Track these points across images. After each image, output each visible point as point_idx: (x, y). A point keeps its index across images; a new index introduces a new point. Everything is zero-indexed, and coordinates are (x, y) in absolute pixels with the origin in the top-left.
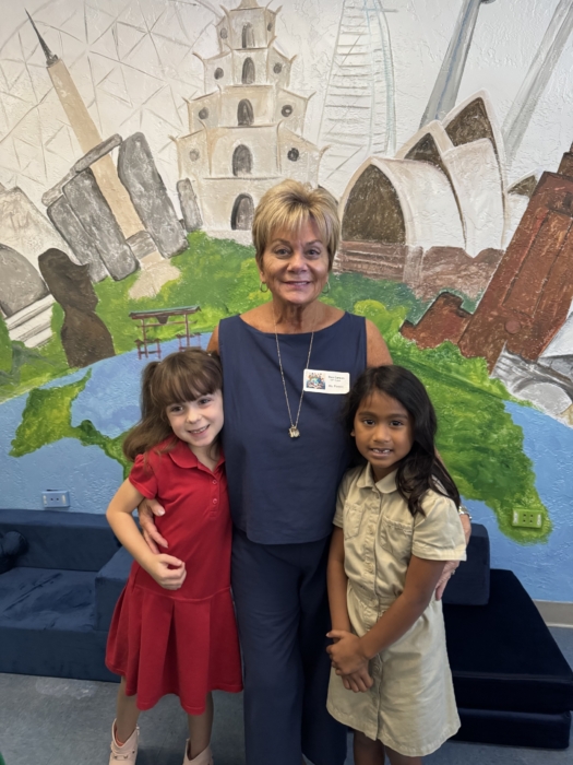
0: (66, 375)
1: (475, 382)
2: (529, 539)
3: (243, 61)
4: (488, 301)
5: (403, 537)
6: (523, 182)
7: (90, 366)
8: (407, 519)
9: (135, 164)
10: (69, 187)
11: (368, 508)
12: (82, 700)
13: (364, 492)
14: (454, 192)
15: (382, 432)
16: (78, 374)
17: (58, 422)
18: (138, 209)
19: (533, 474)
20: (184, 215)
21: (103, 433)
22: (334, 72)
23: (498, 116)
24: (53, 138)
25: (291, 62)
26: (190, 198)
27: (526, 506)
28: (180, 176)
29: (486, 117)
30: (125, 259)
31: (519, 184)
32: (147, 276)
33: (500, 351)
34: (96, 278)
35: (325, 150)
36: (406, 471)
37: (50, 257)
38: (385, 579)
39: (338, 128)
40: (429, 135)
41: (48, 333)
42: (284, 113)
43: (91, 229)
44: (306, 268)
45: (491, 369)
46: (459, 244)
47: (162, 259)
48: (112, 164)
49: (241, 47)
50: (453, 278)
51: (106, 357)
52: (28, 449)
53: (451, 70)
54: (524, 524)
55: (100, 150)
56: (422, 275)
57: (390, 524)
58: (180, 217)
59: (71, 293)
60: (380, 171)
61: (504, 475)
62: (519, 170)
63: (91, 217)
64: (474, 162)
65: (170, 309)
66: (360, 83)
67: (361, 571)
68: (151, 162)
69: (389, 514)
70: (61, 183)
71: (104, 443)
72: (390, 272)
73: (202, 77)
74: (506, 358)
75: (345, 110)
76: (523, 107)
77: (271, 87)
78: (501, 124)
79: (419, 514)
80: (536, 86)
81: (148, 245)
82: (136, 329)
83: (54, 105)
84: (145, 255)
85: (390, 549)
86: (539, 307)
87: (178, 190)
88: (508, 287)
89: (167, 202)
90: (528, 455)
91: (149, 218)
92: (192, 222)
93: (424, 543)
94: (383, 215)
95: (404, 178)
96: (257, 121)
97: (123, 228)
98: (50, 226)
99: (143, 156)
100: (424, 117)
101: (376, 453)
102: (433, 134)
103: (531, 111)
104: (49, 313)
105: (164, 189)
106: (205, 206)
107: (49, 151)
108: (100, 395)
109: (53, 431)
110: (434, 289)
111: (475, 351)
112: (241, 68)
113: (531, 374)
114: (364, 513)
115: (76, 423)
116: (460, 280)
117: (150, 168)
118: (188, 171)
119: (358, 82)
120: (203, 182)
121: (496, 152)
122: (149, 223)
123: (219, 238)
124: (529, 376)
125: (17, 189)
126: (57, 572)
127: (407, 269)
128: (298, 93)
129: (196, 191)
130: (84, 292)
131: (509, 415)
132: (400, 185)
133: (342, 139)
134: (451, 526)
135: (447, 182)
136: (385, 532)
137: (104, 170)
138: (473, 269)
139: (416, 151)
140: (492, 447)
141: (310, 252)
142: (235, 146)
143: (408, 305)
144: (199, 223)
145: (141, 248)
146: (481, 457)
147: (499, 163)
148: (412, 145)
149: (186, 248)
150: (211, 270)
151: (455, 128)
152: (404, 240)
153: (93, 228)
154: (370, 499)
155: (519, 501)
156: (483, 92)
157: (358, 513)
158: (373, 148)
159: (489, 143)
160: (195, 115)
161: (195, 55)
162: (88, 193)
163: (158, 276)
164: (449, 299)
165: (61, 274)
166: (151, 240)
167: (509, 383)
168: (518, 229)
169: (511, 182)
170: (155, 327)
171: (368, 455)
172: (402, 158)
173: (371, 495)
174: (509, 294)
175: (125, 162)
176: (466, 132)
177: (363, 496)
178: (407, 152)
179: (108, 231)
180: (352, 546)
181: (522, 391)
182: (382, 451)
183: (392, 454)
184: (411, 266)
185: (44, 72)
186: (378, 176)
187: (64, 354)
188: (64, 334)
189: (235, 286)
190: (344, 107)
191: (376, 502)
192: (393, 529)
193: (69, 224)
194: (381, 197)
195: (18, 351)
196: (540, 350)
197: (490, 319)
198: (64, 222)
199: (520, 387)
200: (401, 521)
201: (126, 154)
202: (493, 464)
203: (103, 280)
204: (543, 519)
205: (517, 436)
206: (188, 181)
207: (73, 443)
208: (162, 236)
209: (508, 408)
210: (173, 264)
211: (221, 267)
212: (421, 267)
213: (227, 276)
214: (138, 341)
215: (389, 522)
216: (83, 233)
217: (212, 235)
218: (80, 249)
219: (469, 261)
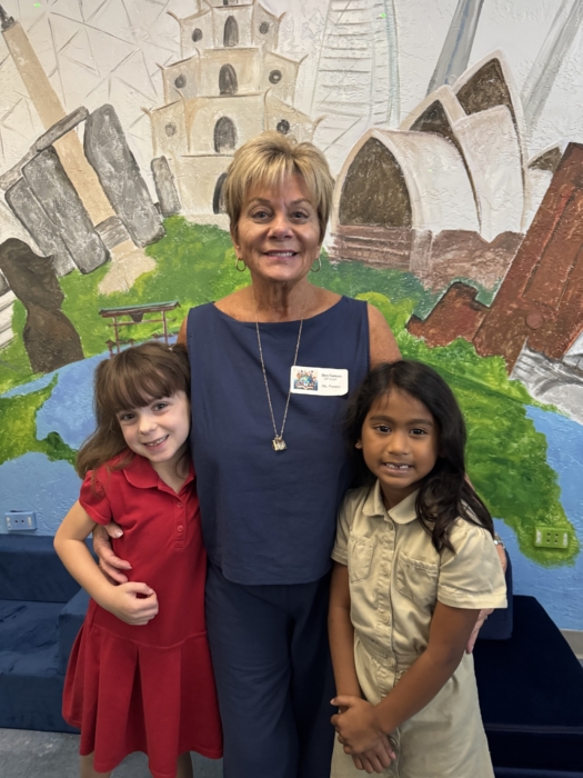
0: (30, 381)
1: (492, 384)
2: (554, 561)
3: (224, 20)
4: (507, 291)
5: (426, 579)
6: (545, 155)
7: (56, 371)
8: (431, 556)
9: (103, 141)
10: (30, 168)
11: (379, 541)
12: (45, 757)
13: (373, 520)
14: (467, 167)
15: (398, 442)
16: (43, 380)
17: (21, 434)
18: (107, 192)
19: (558, 487)
20: (160, 198)
22: (328, 32)
23: (517, 79)
24: (10, 112)
25: (279, 20)
26: (166, 179)
27: (551, 523)
28: (155, 154)
29: (503, 81)
30: (94, 249)
31: (541, 158)
32: (119, 268)
33: (520, 348)
34: (61, 271)
35: (319, 121)
36: (428, 493)
37: (9, 249)
38: (403, 632)
39: (334, 96)
40: (437, 102)
41: (9, 334)
42: (272, 79)
43: (55, 216)
44: (291, 233)
45: (510, 369)
46: (473, 227)
47: (136, 248)
48: (78, 141)
49: (222, 4)
50: (467, 265)
51: (73, 361)
53: (462, 27)
54: (548, 544)
55: (64, 126)
56: (431, 262)
57: (409, 564)
58: (156, 200)
59: (33, 289)
60: (382, 145)
61: (525, 489)
62: (540, 141)
63: (55, 201)
64: (490, 132)
65: (145, 305)
66: (358, 43)
67: (373, 622)
68: (122, 139)
69: (406, 549)
70: (20, 163)
72: (395, 260)
73: (178, 40)
74: (527, 357)
75: (341, 75)
76: (546, 68)
77: (257, 49)
78: (520, 89)
79: (446, 550)
80: (560, 44)
81: (119, 233)
82: (107, 328)
83: (11, 74)
84: (116, 243)
85: (409, 595)
86: (564, 298)
87: (152, 169)
88: (529, 275)
89: (141, 184)
90: (552, 467)
91: (121, 202)
92: (169, 206)
93: (453, 587)
94: (386, 194)
95: (409, 153)
96: (241, 89)
97: (91, 214)
98: (9, 213)
99: (112, 131)
100: (433, 82)
101: (391, 469)
102: (442, 101)
103: (555, 72)
104: (10, 312)
105: (137, 169)
106: (184, 188)
107: (5, 127)
108: (69, 403)
109: (16, 445)
110: (445, 278)
111: (492, 349)
112: (222, 28)
113: (555, 374)
114: (375, 547)
116: (474, 268)
117: (121, 146)
118: (163, 148)
119: (356, 42)
120: (181, 160)
121: (514, 121)
122: (120, 208)
123: (200, 223)
124: (553, 377)
126: (21, 604)
127: (414, 256)
128: (288, 56)
129: (173, 171)
130: (48, 288)
131: (531, 421)
132: (405, 160)
133: (339, 109)
134: (489, 565)
135: (459, 156)
136: (402, 573)
137: (69, 148)
138: (489, 255)
139: (422, 121)
140: (512, 458)
141: (296, 215)
142: (217, 118)
143: (416, 298)
144: (177, 207)
145: (111, 237)
146: (499, 469)
147: (517, 133)
148: (419, 114)
149: (162, 236)
150: (191, 260)
151: (468, 94)
152: (410, 223)
153: (58, 215)
154: (381, 530)
155: (542, 519)
156: (499, 52)
157: (367, 548)
158: (375, 119)
159: (507, 111)
160: (170, 83)
161: (169, 13)
162: (51, 174)
163: (131, 268)
164: (462, 290)
166: (123, 227)
167: (531, 385)
168: (540, 209)
169: (532, 156)
170: (129, 325)
171: (380, 471)
172: (407, 130)
173: (383, 525)
174: (529, 284)
175: (93, 138)
176: (480, 98)
177: (372, 527)
178: (413, 122)
179: (75, 217)
180: (360, 591)
181: (546, 394)
182: (398, 466)
183: (412, 471)
184: (418, 253)
186: (379, 150)
187: (27, 358)
188: (27, 335)
189: (219, 278)
190: (341, 71)
191: (389, 535)
192: (413, 569)
193: (31, 210)
194: (384, 174)
196: (565, 347)
197: (509, 312)
198: (24, 207)
199: (543, 390)
200: (423, 559)
201: (93, 129)
202: (513, 477)
203: (69, 273)
204: (570, 538)
205: (540, 445)
206: (163, 159)
207: (38, 458)
208: (135, 222)
209: (530, 413)
210: (148, 253)
211: (202, 256)
212: (430, 253)
213: (209, 267)
214: (109, 342)
215: (408, 561)
216: (46, 220)
217: (191, 220)
218: (43, 238)
219: (485, 246)
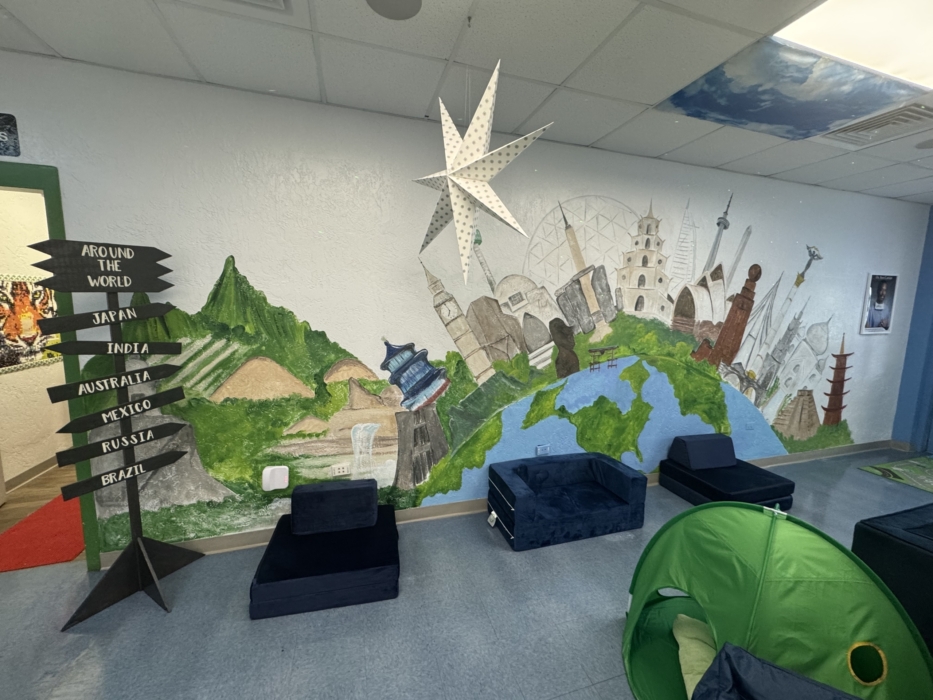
0: (555, 382)
1: (712, 375)
3: (646, 239)
4: (718, 342)
6: (731, 297)
7: (567, 377)
9: (599, 278)
14: (711, 300)
16: (561, 382)
17: (549, 407)
18: (598, 300)
20: (617, 304)
21: (570, 411)
22: (677, 248)
23: (726, 272)
24: (564, 263)
25: (663, 242)
26: (620, 296)
27: (725, 424)
28: (617, 286)
29: (722, 271)
30: (590, 324)
31: (729, 298)
32: (598, 332)
33: (720, 362)
34: (576, 333)
35: (672, 279)
37: (554, 322)
39: (676, 271)
40: (705, 276)
41: (550, 361)
42: (659, 263)
45: (717, 369)
46: (711, 319)
47: (606, 323)
48: (589, 279)
49: (646, 233)
50: (708, 333)
51: (575, 372)
52: (531, 424)
53: (713, 254)
55: (585, 272)
56: (698, 331)
58: (615, 304)
59: (563, 341)
60: (688, 288)
61: (719, 412)
62: (730, 292)
63: (577, 303)
64: (718, 288)
65: (606, 347)
66: (685, 253)
68: (606, 279)
70: (565, 286)
71: (569, 416)
72: (689, 330)
73: (630, 244)
74: (722, 365)
75: (679, 264)
76: (733, 268)
77: (655, 251)
78: (727, 275)
81: (600, 317)
82: (590, 357)
83: (567, 249)
84: (599, 322)
86: (732, 344)
87: (616, 292)
88: (724, 336)
89: (611, 298)
91: (602, 304)
92: (620, 307)
94: (688, 307)
95: (696, 293)
96: (649, 265)
97: (591, 309)
98: (557, 307)
99: (603, 276)
100: (704, 270)
103: (734, 272)
104: (551, 351)
105: (610, 291)
106: (626, 300)
107: (561, 270)
109: (545, 413)
110: (702, 337)
111: (711, 362)
112: (645, 242)
115: (557, 407)
116: (710, 334)
117: (605, 282)
118: (620, 284)
120: (626, 290)
121: (724, 285)
122: (602, 307)
123: (630, 314)
124: (728, 371)
125: (543, 287)
128: (665, 255)
129: (622, 293)
130: (570, 340)
131: (721, 387)
132: (694, 295)
133: (678, 276)
135: (709, 295)
137: (585, 281)
138: (715, 329)
139: (701, 282)
142: (640, 274)
143: (694, 344)
144: (623, 308)
145: (597, 319)
146: (712, 405)
147: (725, 289)
148: (700, 280)
149: (616, 319)
150: (625, 328)
151: (713, 275)
152: (694, 317)
153: (577, 308)
155: (722, 422)
156: (722, 262)
158: (687, 280)
159: (723, 282)
160: (626, 259)
161: (628, 233)
162: (576, 291)
163: (603, 332)
164: (707, 341)
165: (561, 332)
166: (602, 315)
168: (728, 315)
169: (728, 296)
170: (599, 356)
172: (696, 285)
174: (724, 339)
175: (595, 278)
176: (716, 276)
178: (697, 282)
179: (584, 310)
181: (726, 377)
184: (695, 328)
185: (564, 231)
186: (688, 290)
187: (556, 371)
188: (557, 361)
189: (633, 336)
190: (679, 262)
193: (566, 306)
194: (689, 299)
195: (533, 371)
196: (731, 361)
197: (718, 349)
198: (564, 305)
201: (596, 274)
203: (579, 334)
205: (723, 396)
206: (620, 288)
207: (554, 418)
208: (607, 313)
210: (610, 326)
211: (629, 328)
212: (699, 328)
214: (590, 363)
216: (572, 311)
217: (627, 313)
218: (570, 318)
219: (714, 326)
